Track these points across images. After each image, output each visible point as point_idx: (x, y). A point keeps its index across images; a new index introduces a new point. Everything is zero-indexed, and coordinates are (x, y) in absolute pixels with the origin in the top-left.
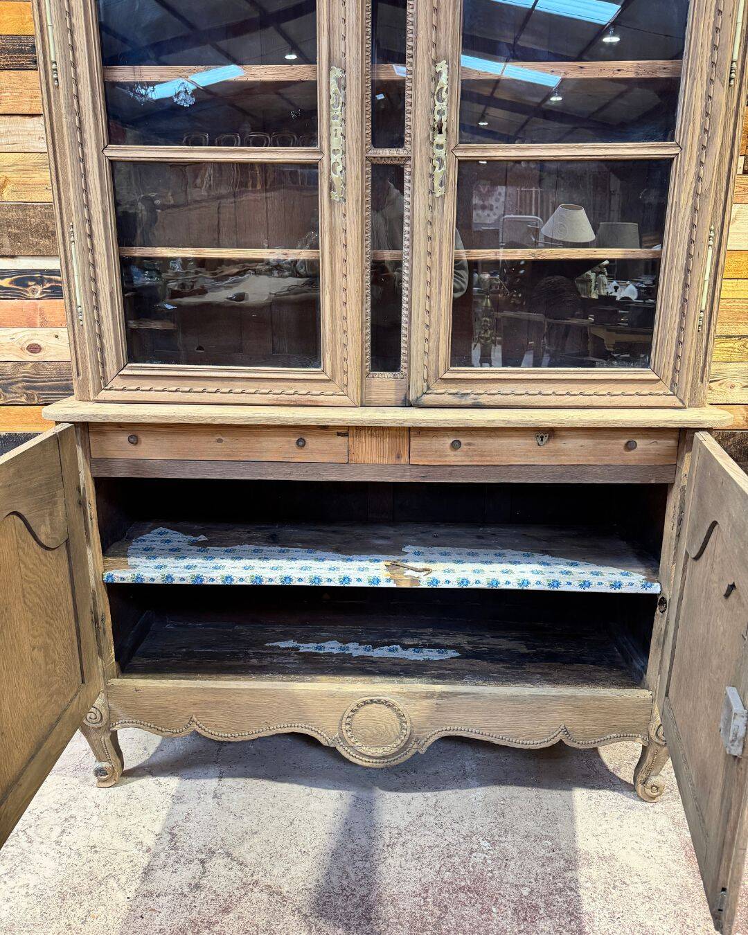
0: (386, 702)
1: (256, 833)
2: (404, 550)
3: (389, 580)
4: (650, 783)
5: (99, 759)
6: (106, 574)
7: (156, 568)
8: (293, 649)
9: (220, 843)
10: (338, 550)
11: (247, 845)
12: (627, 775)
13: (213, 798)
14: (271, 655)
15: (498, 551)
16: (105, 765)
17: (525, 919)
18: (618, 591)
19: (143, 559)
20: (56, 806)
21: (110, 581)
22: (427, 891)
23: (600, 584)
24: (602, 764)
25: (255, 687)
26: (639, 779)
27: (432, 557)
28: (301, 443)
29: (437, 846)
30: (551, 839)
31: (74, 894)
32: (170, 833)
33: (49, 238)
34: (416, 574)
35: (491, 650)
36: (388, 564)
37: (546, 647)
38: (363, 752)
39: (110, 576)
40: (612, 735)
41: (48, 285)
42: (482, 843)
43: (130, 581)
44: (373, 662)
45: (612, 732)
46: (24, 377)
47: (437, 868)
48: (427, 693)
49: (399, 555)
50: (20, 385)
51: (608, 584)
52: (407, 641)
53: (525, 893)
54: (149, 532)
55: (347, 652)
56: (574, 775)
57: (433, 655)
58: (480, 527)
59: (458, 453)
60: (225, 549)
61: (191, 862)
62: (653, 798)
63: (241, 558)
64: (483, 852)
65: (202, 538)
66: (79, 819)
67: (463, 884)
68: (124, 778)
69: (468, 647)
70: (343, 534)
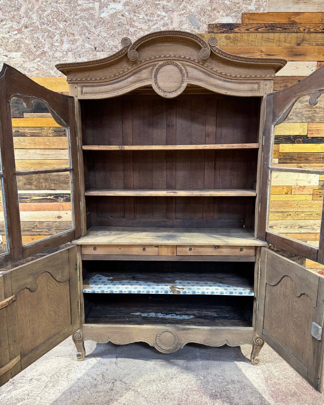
0: (170, 331)
1: (129, 374)
2: (176, 282)
3: (171, 292)
4: (255, 359)
5: (78, 351)
6: (84, 290)
7: (99, 288)
8: (139, 315)
9: (118, 377)
10: (154, 282)
11: (126, 378)
12: (249, 357)
13: (115, 364)
14: (132, 317)
15: (205, 282)
16: (80, 353)
17: (213, 399)
18: (241, 295)
19: (94, 285)
20: (65, 367)
21: (85, 292)
22: (183, 391)
23: (236, 293)
24: (242, 354)
25: (129, 327)
26: (252, 357)
27: (185, 284)
28: (144, 250)
29: (187, 378)
30: (223, 376)
31: (74, 392)
32: (102, 375)
33: (66, 184)
34: (179, 290)
35: (205, 315)
36: (171, 286)
37: (223, 314)
38: (163, 348)
39: (85, 291)
40: (242, 342)
41: (65, 198)
42: (201, 377)
43: (91, 292)
44: (166, 319)
45: (242, 341)
46: (56, 226)
47: (187, 384)
48: (183, 328)
49: (174, 283)
50: (54, 228)
51: (238, 293)
52: (177, 313)
53: (214, 392)
54: (94, 276)
55: (157, 316)
56: (232, 357)
57: (186, 317)
58: (201, 274)
59: (191, 252)
60: (119, 281)
61: (109, 383)
62: (257, 364)
63: (124, 285)
64: (201, 380)
65: (111, 278)
66: (73, 370)
67: (194, 389)
68: (85, 358)
69: (197, 315)
70: (156, 276)
